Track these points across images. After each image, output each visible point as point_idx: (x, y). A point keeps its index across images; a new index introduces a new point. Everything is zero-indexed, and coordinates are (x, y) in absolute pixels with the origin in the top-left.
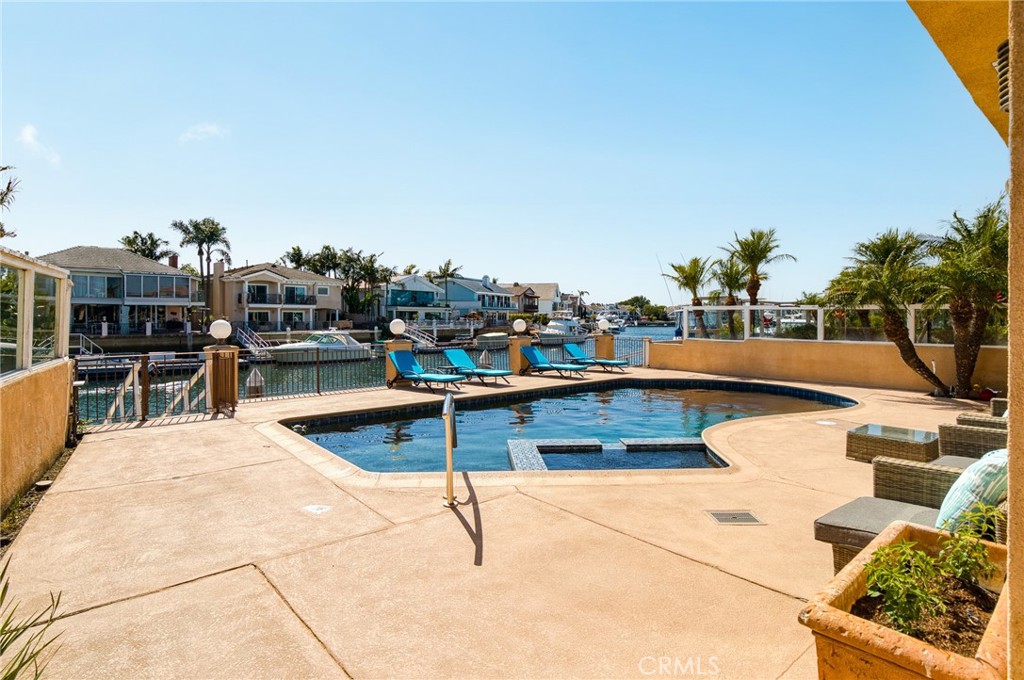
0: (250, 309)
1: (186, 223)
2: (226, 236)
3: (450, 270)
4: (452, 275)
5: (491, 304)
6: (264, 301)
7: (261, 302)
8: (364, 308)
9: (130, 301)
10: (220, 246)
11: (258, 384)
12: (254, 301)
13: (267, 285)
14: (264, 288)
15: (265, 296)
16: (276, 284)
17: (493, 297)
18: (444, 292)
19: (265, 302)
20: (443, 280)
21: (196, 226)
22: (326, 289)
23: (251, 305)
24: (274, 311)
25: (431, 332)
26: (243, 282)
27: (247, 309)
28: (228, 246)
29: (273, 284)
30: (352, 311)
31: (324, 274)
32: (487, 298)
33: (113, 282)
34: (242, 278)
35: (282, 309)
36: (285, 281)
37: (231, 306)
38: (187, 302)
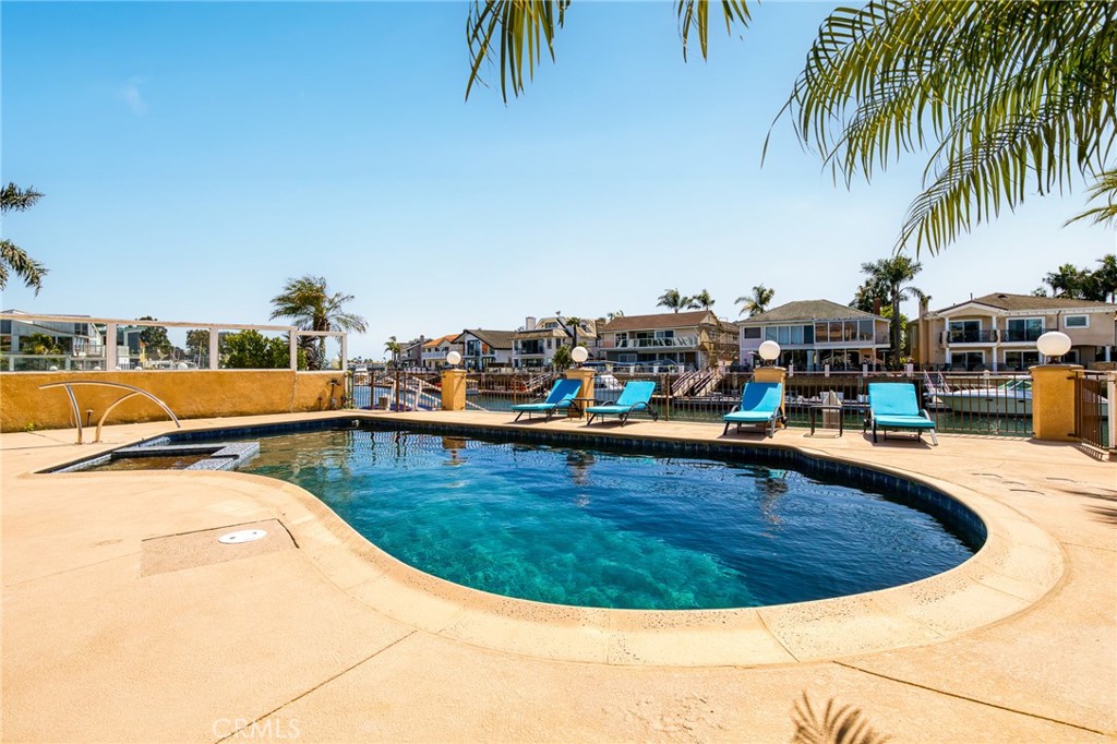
0: (951, 349)
1: (875, 264)
6: (976, 340)
7: (967, 341)
12: (958, 340)
13: (980, 321)
14: (976, 323)
15: (977, 334)
16: (991, 317)
21: (887, 265)
22: (1084, 319)
23: (951, 345)
24: (989, 350)
26: (943, 319)
27: (947, 350)
29: (987, 318)
33: (808, 330)
34: (940, 315)
35: (999, 349)
36: (1003, 313)
37: (933, 348)
38: (872, 345)
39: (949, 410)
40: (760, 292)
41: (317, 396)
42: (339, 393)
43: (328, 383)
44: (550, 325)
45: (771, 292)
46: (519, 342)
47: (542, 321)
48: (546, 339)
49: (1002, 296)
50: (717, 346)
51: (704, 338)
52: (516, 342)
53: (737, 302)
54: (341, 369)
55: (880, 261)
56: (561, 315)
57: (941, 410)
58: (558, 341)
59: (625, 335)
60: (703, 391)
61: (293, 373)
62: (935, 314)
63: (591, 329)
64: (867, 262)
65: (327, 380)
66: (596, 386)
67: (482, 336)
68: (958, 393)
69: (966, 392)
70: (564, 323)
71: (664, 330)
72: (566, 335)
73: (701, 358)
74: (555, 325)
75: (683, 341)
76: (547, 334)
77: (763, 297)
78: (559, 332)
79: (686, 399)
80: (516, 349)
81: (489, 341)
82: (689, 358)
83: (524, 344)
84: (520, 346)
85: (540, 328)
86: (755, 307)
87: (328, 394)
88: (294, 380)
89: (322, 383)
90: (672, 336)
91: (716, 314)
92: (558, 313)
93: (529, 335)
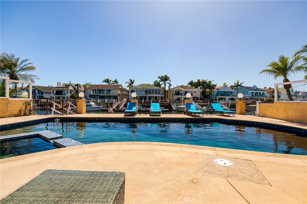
0: (175, 97)
2: (170, 79)
3: (239, 84)
4: (239, 86)
5: (255, 95)
7: (178, 95)
8: (207, 97)
9: (149, 95)
10: (168, 81)
11: (111, 111)
12: (176, 95)
14: (179, 91)
17: (257, 93)
18: (236, 91)
19: (179, 95)
20: (236, 87)
22: (196, 92)
23: (175, 96)
24: (181, 97)
25: (228, 104)
26: (174, 90)
28: (170, 81)
29: (181, 90)
30: (204, 97)
31: (197, 88)
32: (254, 93)
33: (146, 91)
34: (173, 89)
35: (183, 97)
36: (184, 89)
37: (171, 96)
38: (160, 96)
39: (177, 110)
40: (131, 80)
41: (19, 109)
42: (28, 108)
43: (24, 104)
44: (67, 86)
45: (134, 80)
46: (55, 91)
47: (64, 84)
48: (66, 90)
49: (183, 86)
50: (122, 94)
51: (119, 92)
52: (53, 91)
53: (126, 83)
54: (29, 97)
55: (162, 76)
56: (71, 83)
57: (176, 111)
58: (71, 91)
59: (95, 90)
60: (121, 107)
61: (7, 99)
62: (172, 89)
63: (82, 88)
64: (159, 76)
65: (24, 102)
66: (87, 106)
67: (37, 88)
68: (179, 107)
69: (180, 106)
70: (73, 85)
71: (108, 89)
72: (73, 89)
73: (118, 97)
74: (69, 86)
75: (114, 93)
76: (66, 88)
77: (132, 82)
78: (71, 88)
79: (116, 109)
80: (53, 93)
81: (41, 90)
82: (115, 97)
83: (57, 91)
84: (55, 92)
85: (63, 86)
86: (130, 84)
87: (24, 108)
88: (8, 102)
89: (21, 104)
90: (110, 91)
91: (122, 86)
92: (70, 82)
93: (59, 89)
